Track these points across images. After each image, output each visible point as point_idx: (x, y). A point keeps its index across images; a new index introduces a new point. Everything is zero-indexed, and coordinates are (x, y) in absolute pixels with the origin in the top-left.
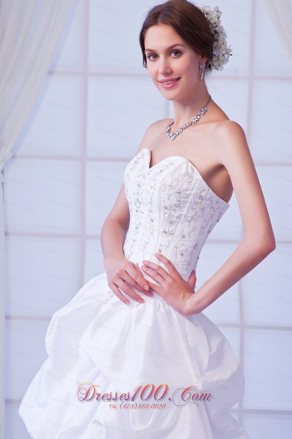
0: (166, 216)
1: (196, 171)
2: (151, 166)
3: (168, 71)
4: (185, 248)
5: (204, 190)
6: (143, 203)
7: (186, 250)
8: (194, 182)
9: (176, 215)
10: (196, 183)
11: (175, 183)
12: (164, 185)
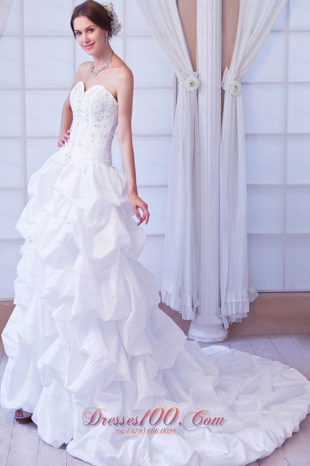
0: (96, 117)
1: (110, 93)
2: (85, 91)
3: (88, 41)
4: (107, 132)
5: (115, 102)
6: (82, 111)
7: (107, 133)
8: (109, 99)
9: (101, 116)
10: (110, 99)
11: (100, 99)
12: (94, 101)
